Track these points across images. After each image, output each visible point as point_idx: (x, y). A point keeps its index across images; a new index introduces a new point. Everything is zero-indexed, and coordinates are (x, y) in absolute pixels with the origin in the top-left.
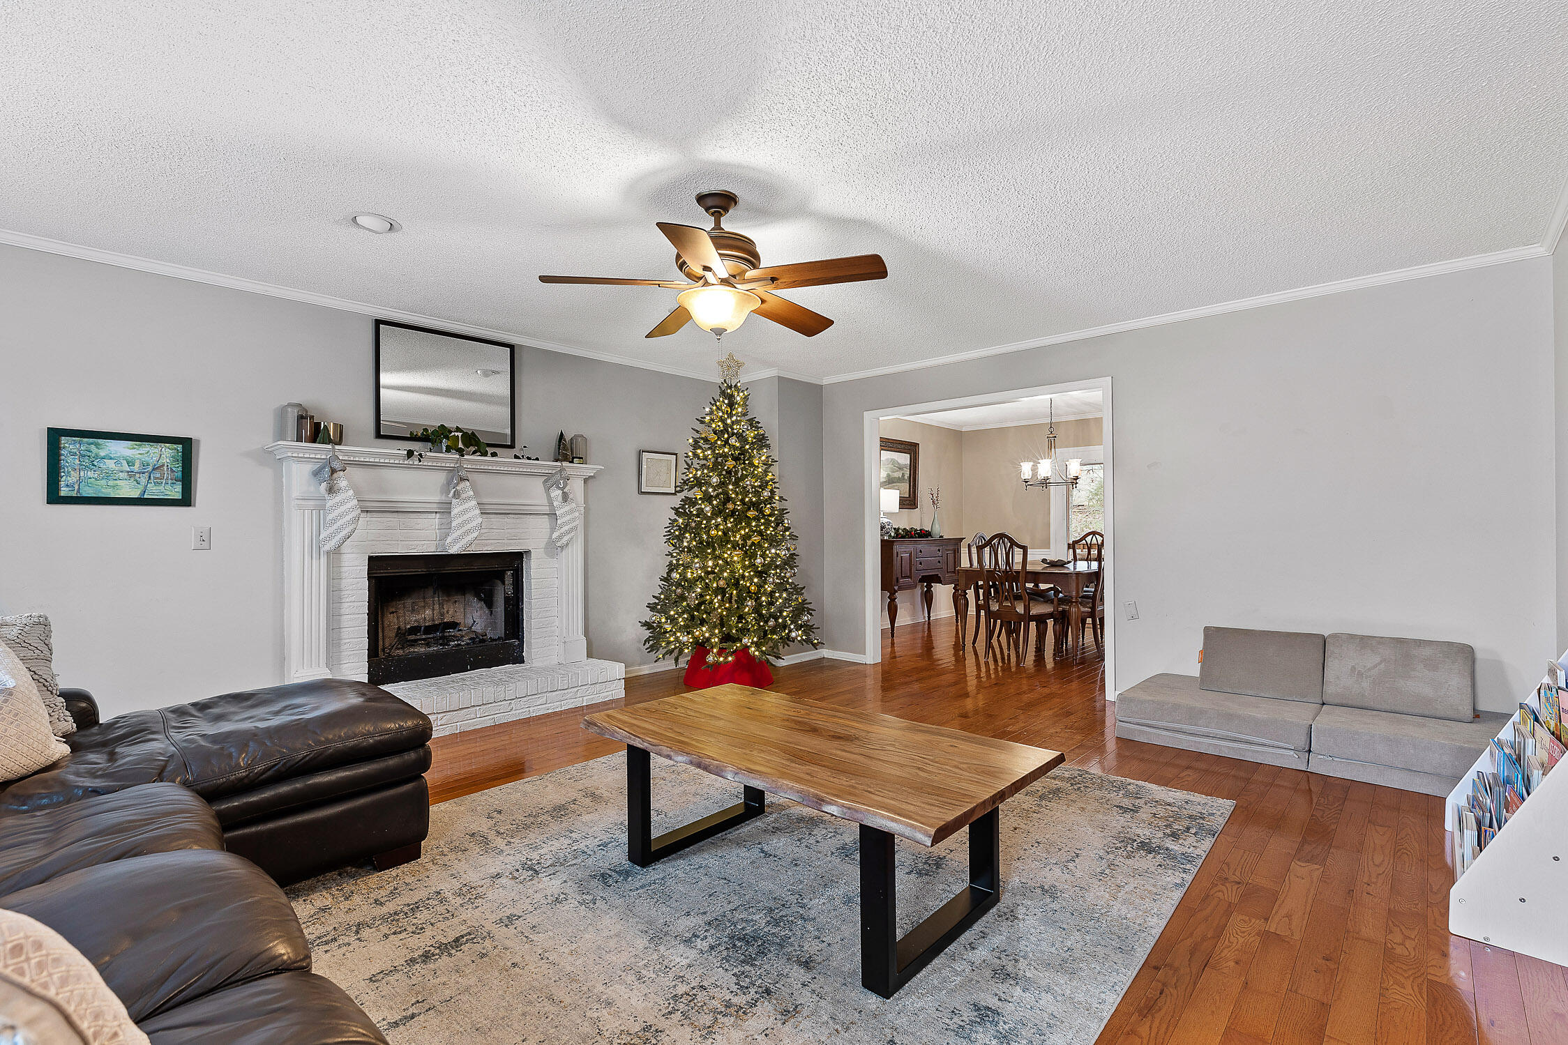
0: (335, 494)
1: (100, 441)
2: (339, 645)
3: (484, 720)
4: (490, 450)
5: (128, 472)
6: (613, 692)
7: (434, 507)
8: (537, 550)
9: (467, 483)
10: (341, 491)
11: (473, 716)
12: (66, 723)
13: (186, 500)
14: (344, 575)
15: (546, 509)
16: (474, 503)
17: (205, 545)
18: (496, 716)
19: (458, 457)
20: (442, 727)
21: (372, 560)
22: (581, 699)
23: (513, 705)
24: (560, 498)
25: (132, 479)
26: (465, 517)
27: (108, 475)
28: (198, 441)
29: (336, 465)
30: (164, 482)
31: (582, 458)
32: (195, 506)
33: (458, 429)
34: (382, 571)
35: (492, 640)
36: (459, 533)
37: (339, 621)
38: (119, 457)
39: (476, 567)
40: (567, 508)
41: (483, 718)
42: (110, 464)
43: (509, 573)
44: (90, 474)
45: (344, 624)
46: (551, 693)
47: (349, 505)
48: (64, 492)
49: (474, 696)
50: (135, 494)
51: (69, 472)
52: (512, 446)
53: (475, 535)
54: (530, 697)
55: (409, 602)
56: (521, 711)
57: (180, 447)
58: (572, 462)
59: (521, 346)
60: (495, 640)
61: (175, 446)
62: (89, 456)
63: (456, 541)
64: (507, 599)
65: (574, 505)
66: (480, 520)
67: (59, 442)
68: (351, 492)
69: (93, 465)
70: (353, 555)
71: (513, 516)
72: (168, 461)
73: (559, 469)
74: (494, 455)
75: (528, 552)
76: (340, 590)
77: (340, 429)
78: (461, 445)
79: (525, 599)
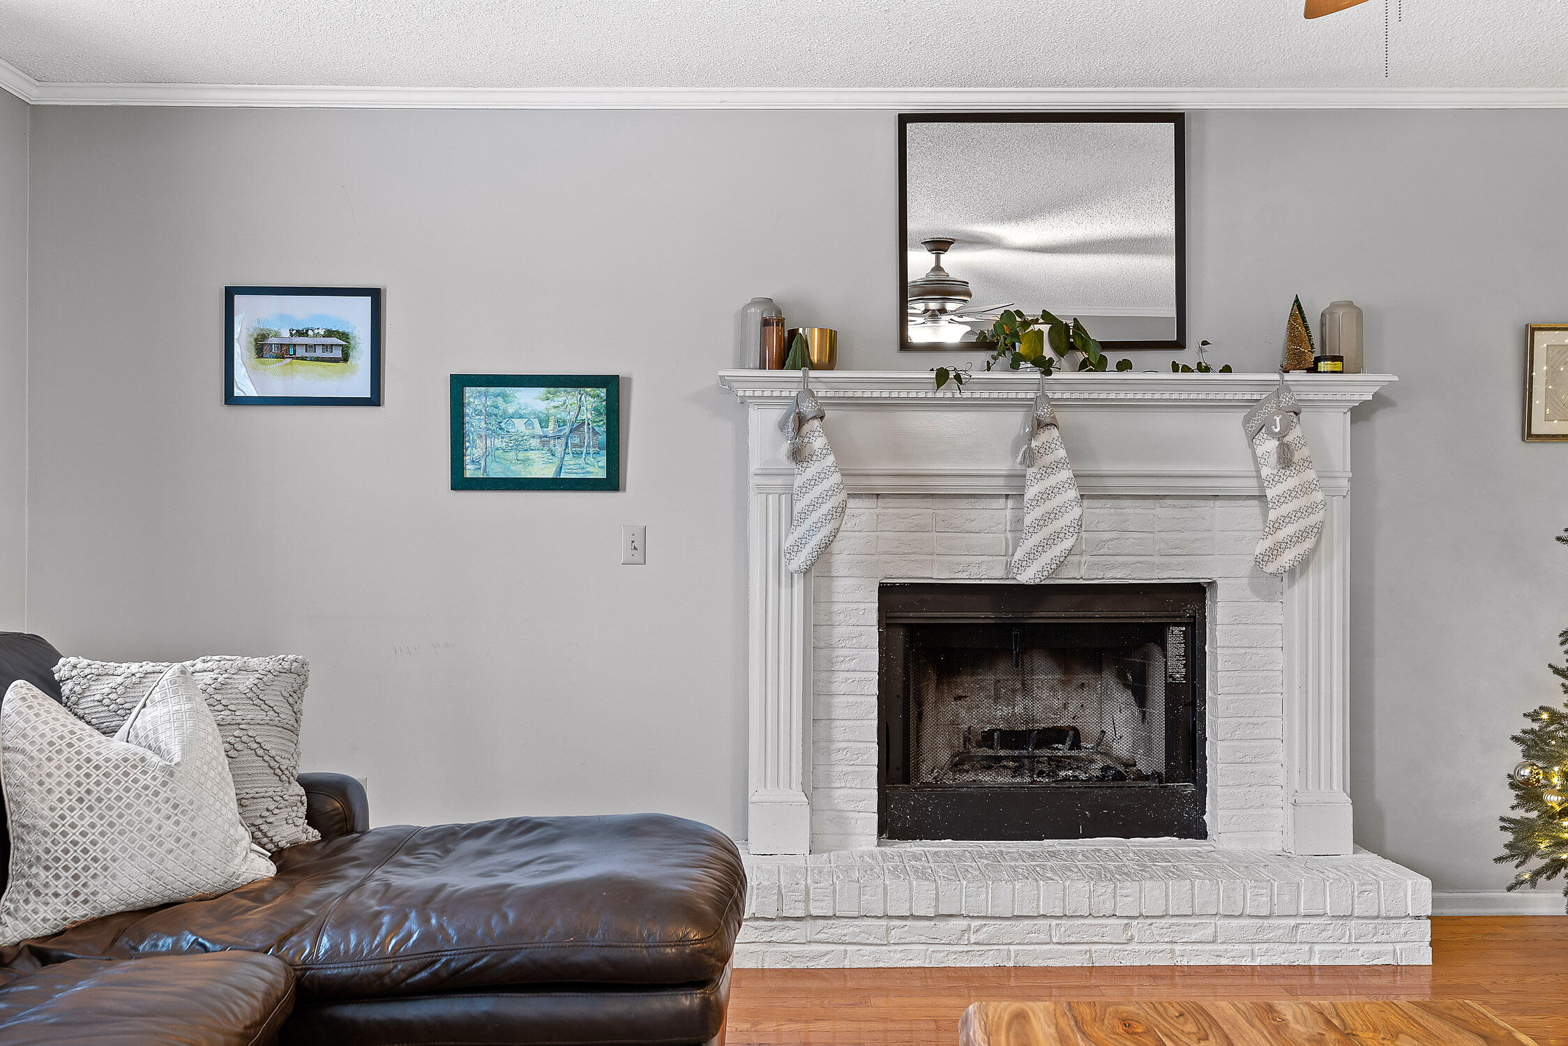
0: (805, 465)
1: (508, 390)
2: (829, 752)
3: (1067, 951)
4: (1113, 357)
5: (541, 437)
6: (1398, 947)
7: (999, 486)
8: (1232, 581)
9: (1055, 433)
10: (815, 457)
11: (1043, 937)
12: (294, 829)
13: (612, 482)
14: (837, 619)
15: (1251, 486)
16: (1065, 474)
17: (638, 556)
18: (1094, 947)
19: (1038, 376)
20: (977, 948)
21: (885, 590)
22: (1306, 947)
23: (1133, 931)
24: (1273, 459)
25: (546, 448)
26: (1049, 506)
27: (518, 444)
28: (629, 380)
29: (808, 408)
30: (585, 451)
31: (1340, 359)
32: (624, 490)
33: (1047, 316)
34: (911, 614)
35: (1140, 776)
36: (1036, 539)
37: (829, 706)
38: (529, 414)
39: (1099, 613)
40: (1291, 483)
41: (1065, 947)
42: (519, 425)
43: (1176, 630)
44: (498, 443)
45: (838, 712)
46: (1226, 921)
47: (827, 484)
48: (470, 472)
49: (1046, 896)
50: (548, 472)
51: (474, 441)
52: (1179, 344)
53: (1068, 543)
54: (1175, 920)
55: (989, 679)
56: (1153, 947)
57: (603, 392)
58: (1314, 370)
59: (1202, 113)
60: (1147, 778)
61: (597, 391)
62: (496, 415)
63: (1032, 556)
64: (1172, 690)
65: (1311, 475)
66: (1077, 512)
67: (462, 394)
68: (831, 459)
69: (501, 429)
70: (851, 581)
71: (1176, 502)
72: (589, 416)
73: (1275, 388)
74: (1124, 366)
75: (1212, 584)
76: (831, 647)
77: (831, 339)
78: (1048, 352)
79: (1209, 693)
